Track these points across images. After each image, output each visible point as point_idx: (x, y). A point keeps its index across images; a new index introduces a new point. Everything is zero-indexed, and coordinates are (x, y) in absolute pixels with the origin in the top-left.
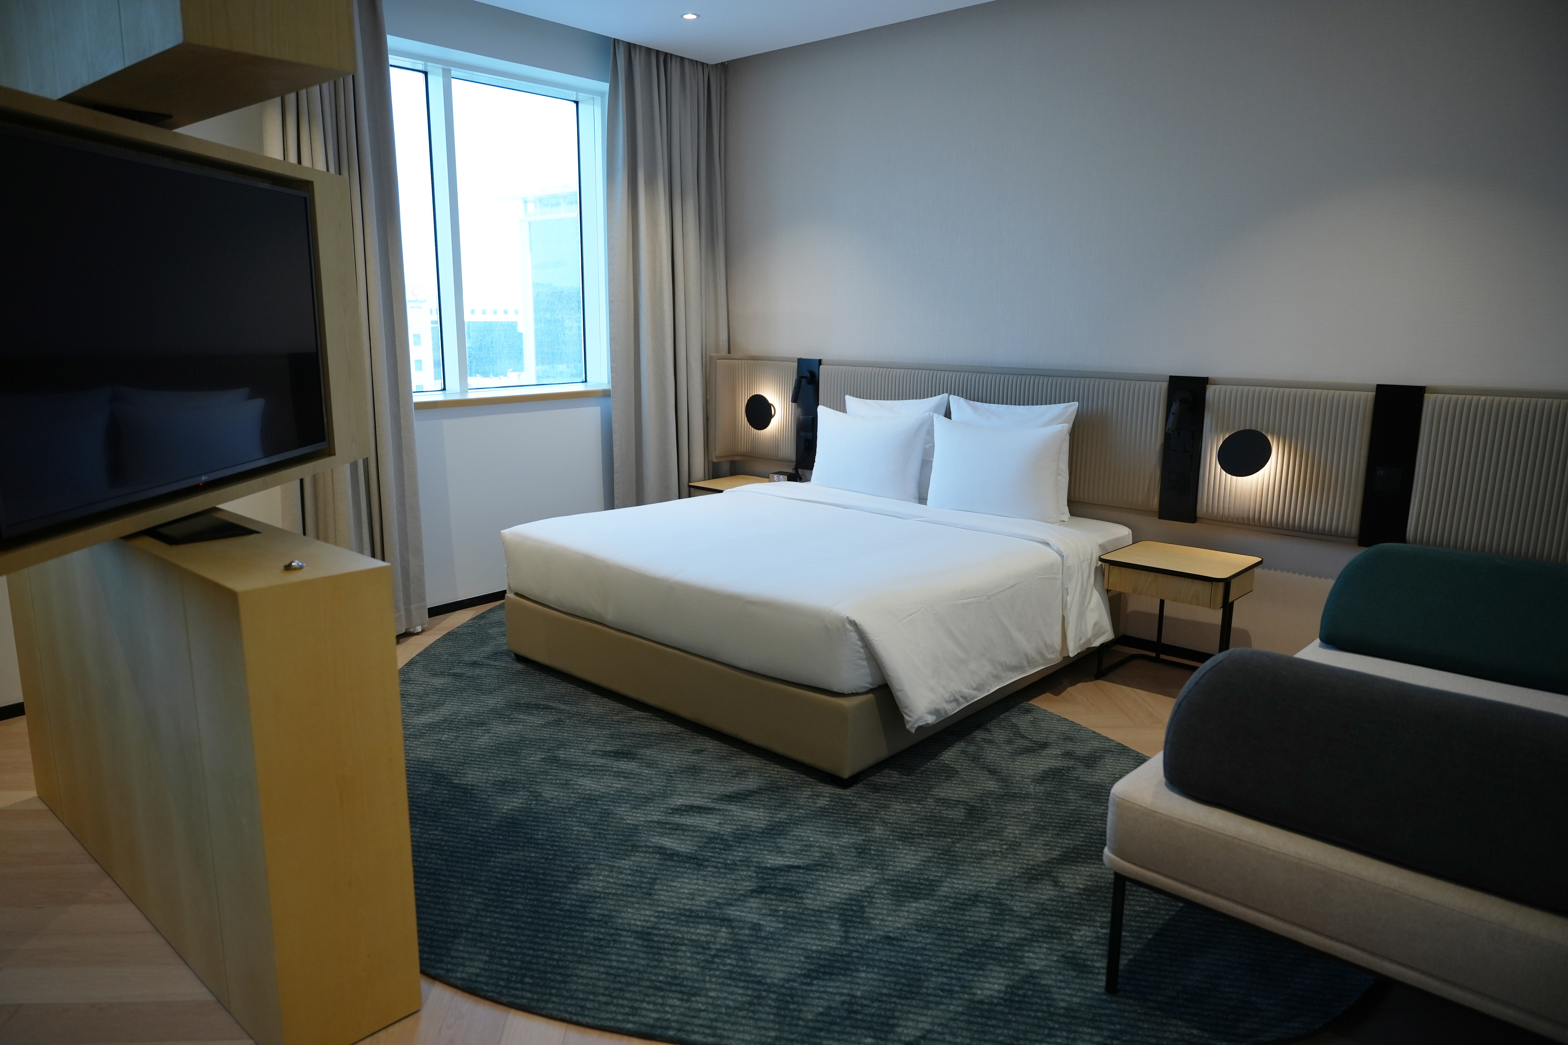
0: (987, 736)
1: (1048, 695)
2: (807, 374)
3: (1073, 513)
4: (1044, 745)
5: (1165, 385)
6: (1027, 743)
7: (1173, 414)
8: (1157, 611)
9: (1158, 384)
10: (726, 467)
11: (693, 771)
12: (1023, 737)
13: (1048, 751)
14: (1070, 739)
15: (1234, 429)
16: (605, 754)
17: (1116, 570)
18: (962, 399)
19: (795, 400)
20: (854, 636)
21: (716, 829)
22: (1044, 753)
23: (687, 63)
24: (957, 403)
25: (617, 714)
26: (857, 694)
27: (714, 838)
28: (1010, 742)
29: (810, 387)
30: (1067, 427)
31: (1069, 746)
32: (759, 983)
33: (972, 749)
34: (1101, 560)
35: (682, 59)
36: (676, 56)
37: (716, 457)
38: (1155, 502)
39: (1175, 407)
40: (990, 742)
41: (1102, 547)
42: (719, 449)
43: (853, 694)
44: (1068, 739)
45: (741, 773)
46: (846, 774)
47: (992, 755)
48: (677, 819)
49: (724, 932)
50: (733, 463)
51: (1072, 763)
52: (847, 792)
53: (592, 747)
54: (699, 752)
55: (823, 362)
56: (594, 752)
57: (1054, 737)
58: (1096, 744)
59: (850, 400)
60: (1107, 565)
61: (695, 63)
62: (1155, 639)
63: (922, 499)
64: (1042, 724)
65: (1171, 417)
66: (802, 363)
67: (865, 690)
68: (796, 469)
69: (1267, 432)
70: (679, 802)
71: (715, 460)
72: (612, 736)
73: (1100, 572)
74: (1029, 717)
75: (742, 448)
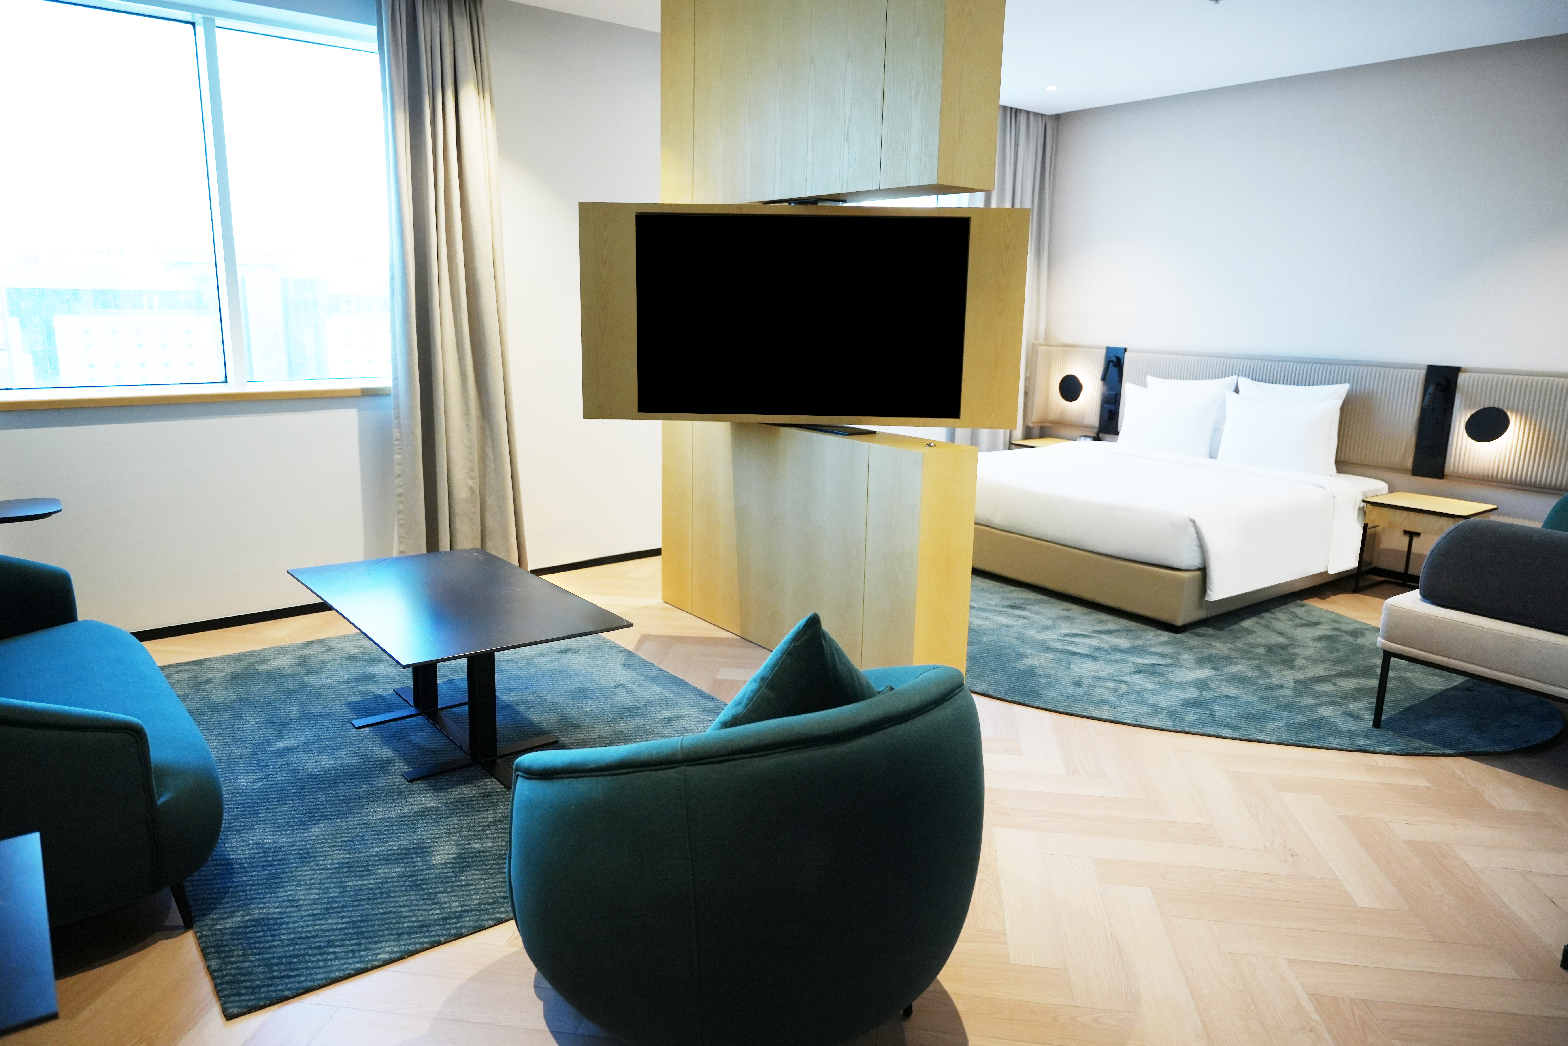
0: (1273, 616)
1: (1315, 599)
2: (1115, 359)
3: (1339, 471)
4: (1317, 624)
5: (1423, 372)
6: (1303, 622)
7: (1430, 394)
8: (1406, 549)
9: (1418, 371)
10: (1036, 431)
11: (1068, 618)
12: (1301, 618)
13: (1320, 627)
14: (1337, 622)
15: (1479, 406)
16: (1004, 606)
17: (1376, 509)
18: (1250, 380)
19: (1104, 379)
20: (1192, 530)
21: (1098, 645)
22: (1317, 627)
23: (1031, 116)
24: (1245, 383)
25: (1000, 588)
26: (1190, 570)
27: (1098, 649)
28: (1291, 620)
29: (1116, 370)
30: (1340, 403)
31: (1337, 625)
32: (1154, 706)
33: (1263, 621)
34: (1364, 501)
35: (1028, 112)
36: (1024, 111)
37: (1033, 423)
38: (1409, 463)
39: (1431, 389)
40: (1276, 619)
41: (1364, 493)
42: (1035, 417)
43: (1187, 570)
44: (1334, 621)
45: (1101, 622)
46: (1180, 623)
47: (1278, 626)
48: (1069, 639)
49: (1123, 686)
50: (1042, 428)
51: (1339, 633)
52: (1180, 636)
53: (992, 603)
54: (1068, 610)
55: (1127, 350)
56: (996, 605)
57: (1323, 620)
58: (1357, 626)
59: (1150, 379)
60: (1369, 505)
61: (1036, 114)
62: (1402, 570)
63: (1213, 456)
64: (1314, 613)
65: (1428, 397)
66: (1109, 350)
67: (1196, 568)
68: (1098, 434)
69: (1508, 409)
70: (1067, 632)
71: (1031, 425)
72: (1003, 598)
73: (1363, 512)
74: (1303, 609)
75: (1052, 416)
